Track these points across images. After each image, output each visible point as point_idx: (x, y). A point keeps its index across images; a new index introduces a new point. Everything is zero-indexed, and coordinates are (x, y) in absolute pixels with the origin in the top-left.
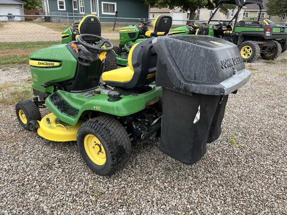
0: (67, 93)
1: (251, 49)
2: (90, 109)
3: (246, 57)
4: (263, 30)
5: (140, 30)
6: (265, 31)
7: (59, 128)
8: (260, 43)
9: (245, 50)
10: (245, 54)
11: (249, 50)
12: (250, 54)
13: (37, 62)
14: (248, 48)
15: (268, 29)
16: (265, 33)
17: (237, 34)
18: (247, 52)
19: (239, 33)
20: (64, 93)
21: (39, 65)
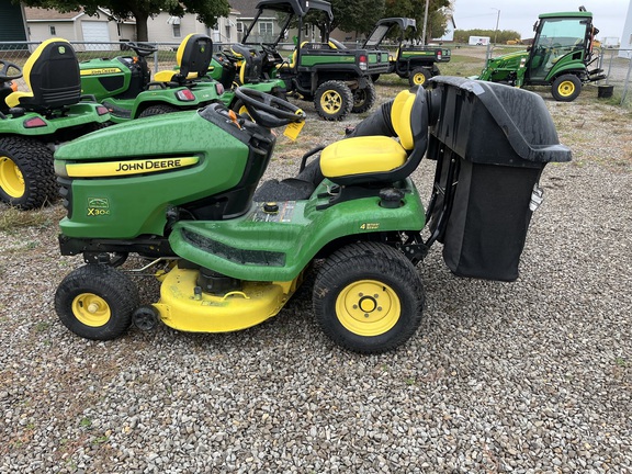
0: (212, 224)
1: (338, 95)
2: (350, 233)
3: (331, 111)
4: (353, 59)
5: (132, 70)
6: (357, 62)
7: (233, 300)
8: (350, 83)
9: (327, 99)
10: (328, 107)
11: (336, 97)
12: (339, 105)
13: (116, 164)
14: (333, 94)
15: (362, 58)
16: (358, 65)
17: (307, 69)
18: (332, 102)
19: (310, 67)
20: (203, 227)
21: (122, 173)
